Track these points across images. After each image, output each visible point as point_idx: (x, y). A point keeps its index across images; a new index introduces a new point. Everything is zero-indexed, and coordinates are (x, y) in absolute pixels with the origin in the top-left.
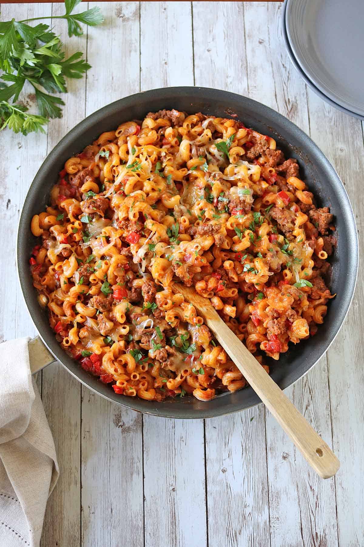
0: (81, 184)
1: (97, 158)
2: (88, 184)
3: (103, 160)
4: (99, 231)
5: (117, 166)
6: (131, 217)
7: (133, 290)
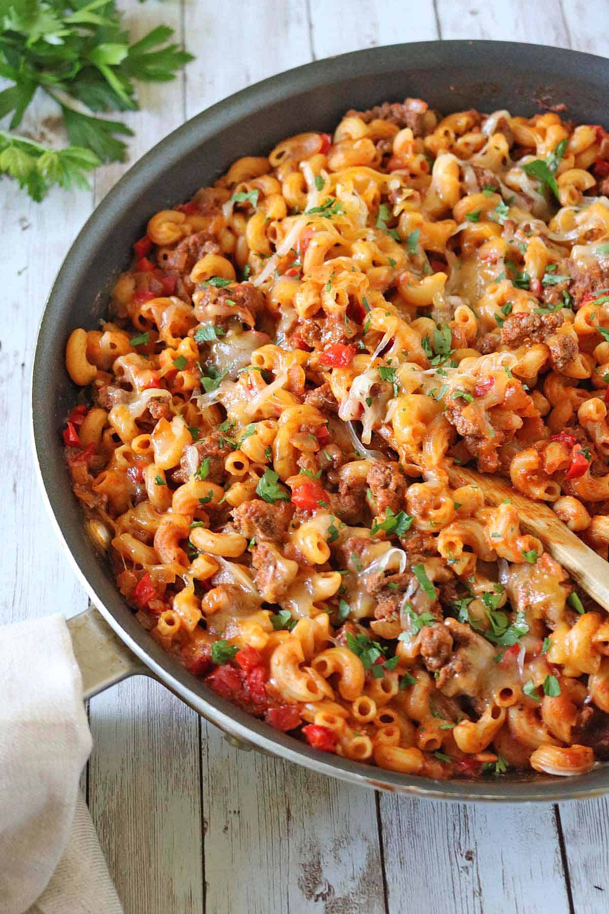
0: (191, 263)
1: (227, 209)
2: (208, 261)
3: (243, 211)
4: (243, 358)
5: (280, 220)
6: (329, 302)
7: (343, 490)
